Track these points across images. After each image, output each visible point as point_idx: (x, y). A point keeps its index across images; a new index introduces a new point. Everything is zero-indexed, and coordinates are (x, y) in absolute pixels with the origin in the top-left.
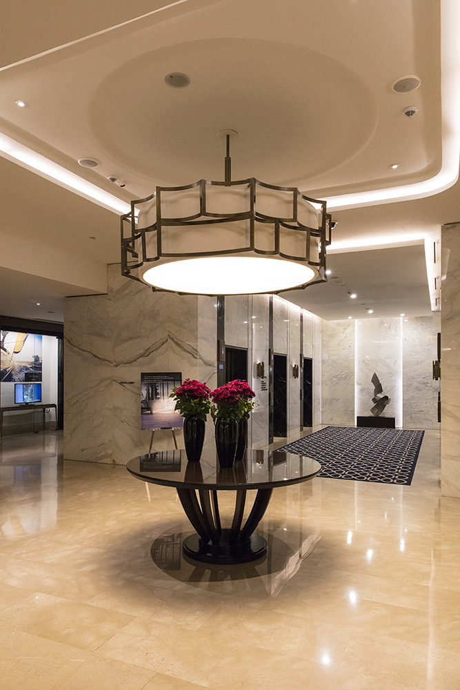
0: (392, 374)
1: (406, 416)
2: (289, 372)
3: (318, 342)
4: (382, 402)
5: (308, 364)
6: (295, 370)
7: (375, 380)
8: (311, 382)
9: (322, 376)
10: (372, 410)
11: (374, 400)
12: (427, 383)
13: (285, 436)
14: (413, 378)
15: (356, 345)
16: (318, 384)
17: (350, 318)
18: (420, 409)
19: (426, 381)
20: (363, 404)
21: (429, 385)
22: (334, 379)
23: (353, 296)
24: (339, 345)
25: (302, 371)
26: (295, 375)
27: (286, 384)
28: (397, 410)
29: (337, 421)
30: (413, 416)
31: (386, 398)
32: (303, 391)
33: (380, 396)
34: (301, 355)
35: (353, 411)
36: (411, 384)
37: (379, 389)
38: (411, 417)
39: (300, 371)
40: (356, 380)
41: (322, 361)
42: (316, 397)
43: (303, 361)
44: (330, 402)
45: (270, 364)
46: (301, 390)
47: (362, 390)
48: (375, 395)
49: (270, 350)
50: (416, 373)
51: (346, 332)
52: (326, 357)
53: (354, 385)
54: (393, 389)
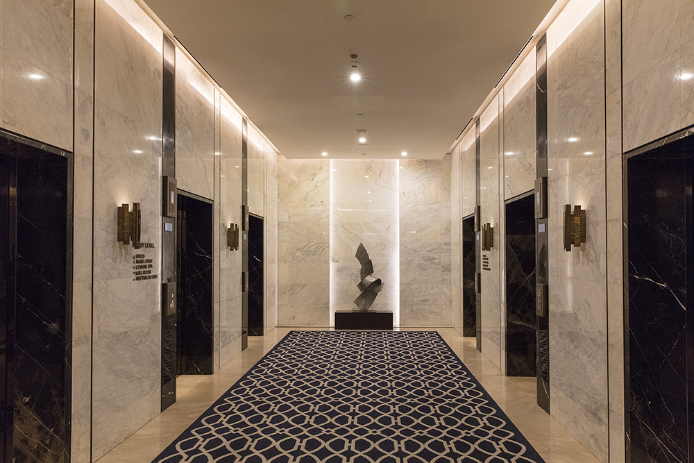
0: (385, 245)
1: (405, 308)
2: (219, 239)
3: (272, 190)
4: (371, 290)
5: (255, 226)
6: (232, 235)
7: (362, 254)
8: (261, 257)
9: (279, 248)
10: (357, 302)
11: (361, 285)
12: (434, 259)
13: (208, 371)
14: (415, 251)
15: (331, 201)
16: (273, 261)
17: (325, 154)
18: (423, 298)
19: (431, 255)
20: (342, 293)
21: (437, 261)
22: (298, 254)
23: (355, 77)
24: (305, 199)
25: (246, 237)
26: (232, 244)
27: (210, 261)
28: (392, 300)
29: (304, 322)
30: (415, 308)
31: (378, 282)
32: (247, 274)
33: (370, 279)
34: (243, 207)
35: (328, 303)
36: (411, 261)
37: (368, 268)
38: (412, 310)
39: (242, 237)
40: (331, 254)
41: (279, 224)
42: (269, 284)
43: (247, 219)
44: (290, 290)
45: (164, 214)
46: (243, 274)
47: (340, 271)
48: (363, 278)
49: (165, 179)
50: (419, 244)
51: (316, 179)
52: (285, 218)
53: (328, 263)
54: (386, 267)
